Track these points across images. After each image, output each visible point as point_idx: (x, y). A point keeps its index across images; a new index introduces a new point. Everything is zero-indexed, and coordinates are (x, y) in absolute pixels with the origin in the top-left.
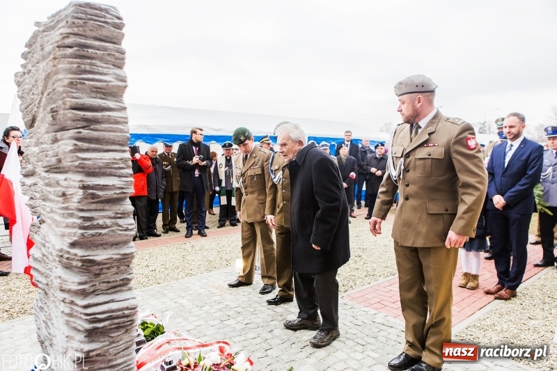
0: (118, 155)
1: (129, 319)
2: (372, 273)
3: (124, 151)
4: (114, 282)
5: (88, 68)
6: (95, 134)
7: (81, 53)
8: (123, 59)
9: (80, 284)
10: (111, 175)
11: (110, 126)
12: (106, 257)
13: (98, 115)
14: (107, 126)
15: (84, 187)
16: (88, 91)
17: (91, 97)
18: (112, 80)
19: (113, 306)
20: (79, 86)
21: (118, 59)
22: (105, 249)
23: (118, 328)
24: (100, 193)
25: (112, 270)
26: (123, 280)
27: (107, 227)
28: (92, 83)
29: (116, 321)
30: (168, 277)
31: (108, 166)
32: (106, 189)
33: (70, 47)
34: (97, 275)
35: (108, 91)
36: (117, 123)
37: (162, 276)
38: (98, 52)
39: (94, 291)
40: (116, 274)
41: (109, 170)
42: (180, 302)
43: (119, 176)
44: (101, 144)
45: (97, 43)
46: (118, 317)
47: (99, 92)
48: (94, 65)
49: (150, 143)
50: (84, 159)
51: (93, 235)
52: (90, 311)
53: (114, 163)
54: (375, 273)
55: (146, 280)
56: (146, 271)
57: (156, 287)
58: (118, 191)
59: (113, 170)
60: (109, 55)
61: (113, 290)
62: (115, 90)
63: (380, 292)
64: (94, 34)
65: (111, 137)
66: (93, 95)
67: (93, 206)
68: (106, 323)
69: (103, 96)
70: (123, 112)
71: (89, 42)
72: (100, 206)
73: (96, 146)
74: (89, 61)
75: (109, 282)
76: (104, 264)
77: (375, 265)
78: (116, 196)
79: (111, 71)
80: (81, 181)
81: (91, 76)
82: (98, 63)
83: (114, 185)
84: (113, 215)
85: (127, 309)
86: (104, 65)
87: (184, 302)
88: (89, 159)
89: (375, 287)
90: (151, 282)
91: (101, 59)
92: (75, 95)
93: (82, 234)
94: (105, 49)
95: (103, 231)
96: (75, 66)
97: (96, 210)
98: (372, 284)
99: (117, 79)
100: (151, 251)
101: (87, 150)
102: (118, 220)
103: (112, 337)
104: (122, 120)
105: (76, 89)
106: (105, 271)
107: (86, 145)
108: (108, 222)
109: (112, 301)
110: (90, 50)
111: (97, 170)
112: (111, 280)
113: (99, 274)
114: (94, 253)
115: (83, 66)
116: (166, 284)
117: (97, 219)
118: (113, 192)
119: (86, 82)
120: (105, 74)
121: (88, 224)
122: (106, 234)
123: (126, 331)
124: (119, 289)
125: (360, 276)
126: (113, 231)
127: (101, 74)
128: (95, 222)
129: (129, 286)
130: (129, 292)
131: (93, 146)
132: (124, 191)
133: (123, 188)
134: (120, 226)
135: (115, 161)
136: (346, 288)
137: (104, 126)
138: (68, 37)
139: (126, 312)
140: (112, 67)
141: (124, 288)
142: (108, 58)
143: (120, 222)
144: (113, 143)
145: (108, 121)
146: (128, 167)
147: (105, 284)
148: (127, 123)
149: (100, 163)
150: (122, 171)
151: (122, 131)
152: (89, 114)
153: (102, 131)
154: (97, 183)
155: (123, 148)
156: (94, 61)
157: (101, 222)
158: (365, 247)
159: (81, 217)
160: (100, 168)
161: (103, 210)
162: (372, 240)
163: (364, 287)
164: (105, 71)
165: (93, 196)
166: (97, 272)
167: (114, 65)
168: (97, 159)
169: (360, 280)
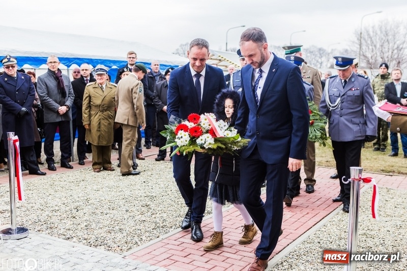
2: (161, 225)
54: (164, 224)
63: (169, 246)
77: (165, 215)
89: (165, 241)
98: (161, 237)
125: (148, 230)
136: (130, 245)
158: (154, 194)
162: (162, 186)
163: (152, 242)
169: (147, 234)
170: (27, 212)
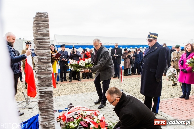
0: (47, 51)
1: (50, 94)
3: (49, 50)
4: (47, 84)
5: (39, 29)
6: (41, 45)
7: (37, 25)
8: (48, 26)
9: (38, 83)
10: (45, 56)
11: (45, 43)
12: (44, 77)
13: (42, 40)
14: (44, 43)
15: (39, 59)
16: (39, 35)
17: (40, 36)
18: (45, 31)
19: (46, 90)
20: (37, 33)
21: (47, 26)
22: (44, 75)
23: (48, 96)
24: (42, 61)
25: (47, 81)
26: (49, 84)
27: (44, 69)
28: (40, 33)
29: (47, 94)
30: (90, 91)
31: (44, 53)
32: (44, 60)
33: (35, 24)
34: (42, 82)
35: (44, 34)
36: (47, 42)
37: (89, 90)
38: (41, 24)
39: (42, 86)
40: (48, 82)
41: (45, 55)
42: (91, 98)
43: (47, 56)
44: (43, 48)
45: (41, 22)
46: (47, 93)
47: (42, 35)
48: (40, 28)
49: (90, 48)
50: (38, 52)
51: (40, 71)
52: (40, 90)
53: (46, 53)
55: (84, 91)
56: (85, 88)
57: (86, 93)
58: (47, 60)
59: (46, 55)
60: (44, 25)
61: (47, 86)
62: (47, 34)
64: (41, 20)
65: (45, 46)
66: (41, 35)
67: (41, 64)
68: (44, 94)
69: (43, 36)
70: (49, 39)
71: (39, 22)
72: (43, 64)
73: (41, 49)
74: (39, 27)
75: (45, 84)
76: (44, 79)
78: (46, 61)
79: (45, 29)
80: (38, 57)
81: (39, 31)
82: (42, 27)
83: (45, 59)
84: (46, 66)
85: (50, 91)
86: (43, 28)
87: (92, 98)
88: (39, 52)
90: (85, 92)
91: (42, 26)
92: (36, 36)
93: (38, 71)
94: (44, 24)
95: (43, 70)
96: (36, 28)
97: (42, 65)
99: (46, 31)
100: (88, 82)
101: (39, 50)
102: (47, 68)
103: (46, 98)
104: (48, 42)
105: (37, 34)
106: (44, 81)
107: (39, 48)
108: (44, 68)
109: (46, 89)
110: (39, 24)
111: (42, 55)
112: (46, 83)
113: (43, 82)
114: (41, 76)
115: (38, 28)
116: (89, 92)
117: (42, 67)
118: (45, 60)
119: (38, 32)
120: (43, 30)
121: (39, 68)
122: (43, 71)
123: (50, 97)
124: (48, 86)
126: (45, 71)
127: (42, 30)
128: (41, 68)
129: (51, 86)
130: (51, 87)
131: (40, 48)
132: (48, 60)
133: (48, 59)
134: (47, 69)
135: (46, 52)
137: (43, 43)
138: (35, 21)
139: (49, 92)
140: (45, 28)
141: (50, 86)
142: (44, 26)
143: (48, 68)
144: (46, 48)
145: (44, 42)
146: (50, 54)
147: (44, 84)
148: (50, 42)
149: (42, 53)
150: (48, 55)
151: (48, 45)
152: (39, 40)
153: (43, 45)
154: (41, 58)
155: (48, 49)
156: (40, 27)
157: (42, 68)
159: (38, 67)
160: (42, 54)
161: (43, 65)
164: (43, 29)
165: (41, 61)
166: (43, 81)
167: (46, 28)
168: (41, 52)
170: (125, 86)
